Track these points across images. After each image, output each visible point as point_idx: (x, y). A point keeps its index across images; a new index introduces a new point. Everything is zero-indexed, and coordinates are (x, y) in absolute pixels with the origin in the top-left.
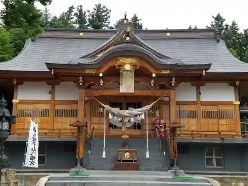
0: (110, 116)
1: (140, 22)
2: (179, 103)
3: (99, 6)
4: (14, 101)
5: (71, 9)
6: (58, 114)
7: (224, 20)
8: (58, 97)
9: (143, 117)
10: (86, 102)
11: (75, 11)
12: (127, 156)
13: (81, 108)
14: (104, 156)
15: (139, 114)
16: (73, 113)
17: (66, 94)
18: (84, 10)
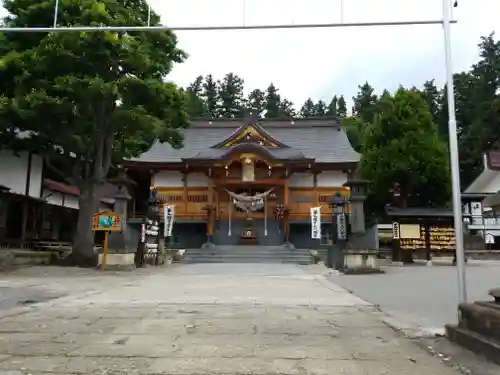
0: (235, 202)
1: (277, 93)
2: (292, 189)
3: (230, 76)
4: (151, 188)
5: (200, 79)
6: (190, 199)
7: (372, 90)
8: (191, 184)
9: (262, 201)
10: (214, 188)
11: (204, 81)
12: (249, 233)
13: (210, 194)
14: (230, 234)
15: (259, 199)
16: (204, 199)
17: (197, 182)
18: (214, 80)
